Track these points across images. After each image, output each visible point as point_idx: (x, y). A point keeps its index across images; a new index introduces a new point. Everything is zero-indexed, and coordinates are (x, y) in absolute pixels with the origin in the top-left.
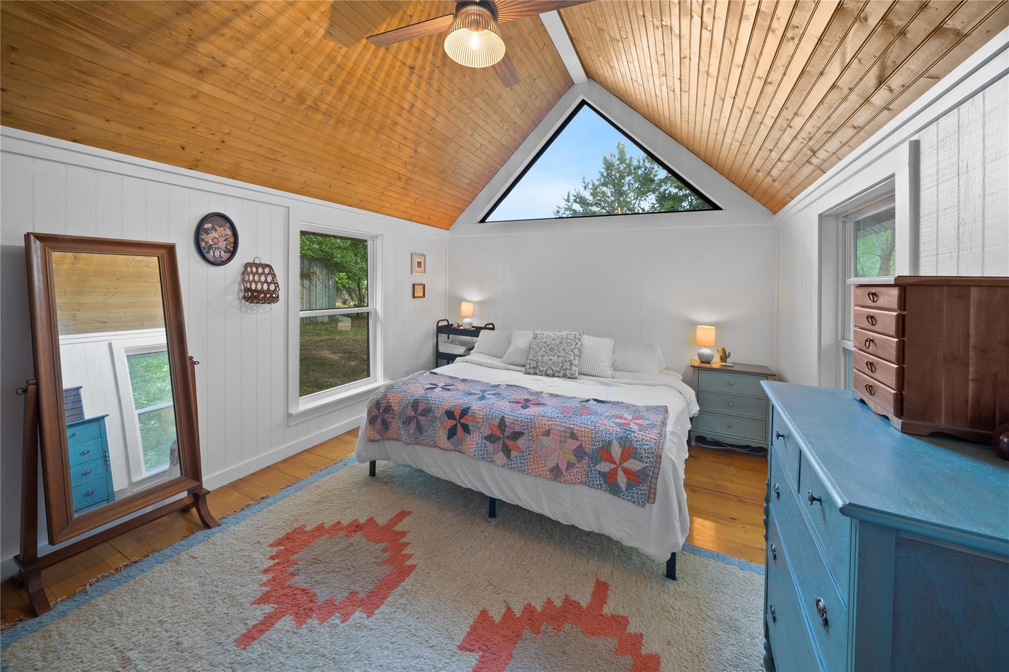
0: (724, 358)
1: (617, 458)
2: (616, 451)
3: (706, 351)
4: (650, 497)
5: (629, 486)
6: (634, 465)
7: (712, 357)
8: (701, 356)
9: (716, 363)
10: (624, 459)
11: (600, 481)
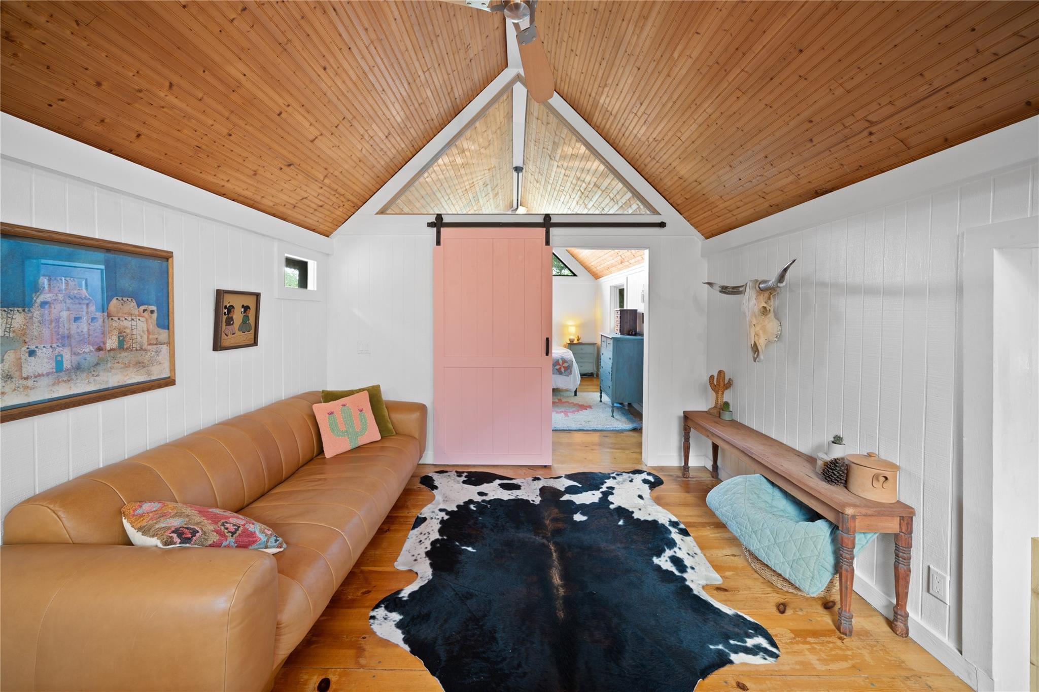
0: (578, 340)
1: (561, 364)
2: (561, 362)
3: (572, 337)
4: (570, 373)
5: (565, 371)
6: (566, 365)
7: (574, 340)
8: (570, 340)
9: (576, 342)
10: (563, 364)
11: (556, 371)
